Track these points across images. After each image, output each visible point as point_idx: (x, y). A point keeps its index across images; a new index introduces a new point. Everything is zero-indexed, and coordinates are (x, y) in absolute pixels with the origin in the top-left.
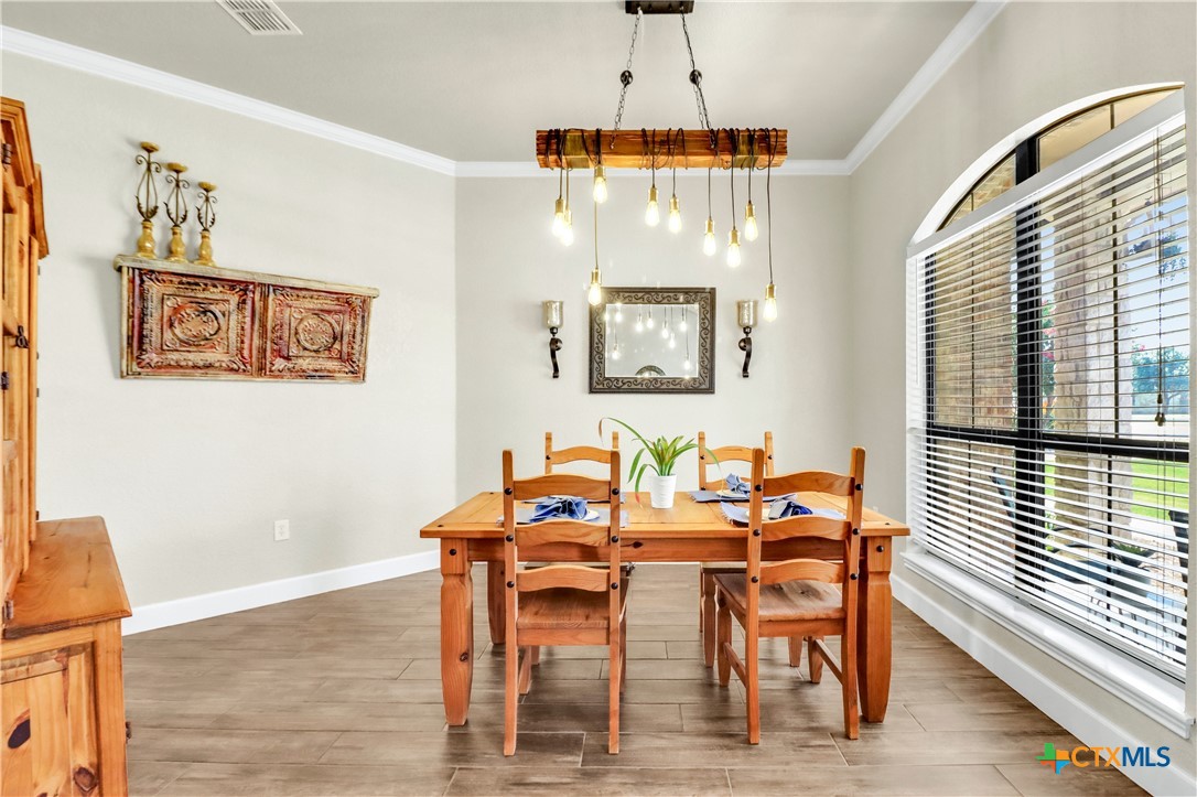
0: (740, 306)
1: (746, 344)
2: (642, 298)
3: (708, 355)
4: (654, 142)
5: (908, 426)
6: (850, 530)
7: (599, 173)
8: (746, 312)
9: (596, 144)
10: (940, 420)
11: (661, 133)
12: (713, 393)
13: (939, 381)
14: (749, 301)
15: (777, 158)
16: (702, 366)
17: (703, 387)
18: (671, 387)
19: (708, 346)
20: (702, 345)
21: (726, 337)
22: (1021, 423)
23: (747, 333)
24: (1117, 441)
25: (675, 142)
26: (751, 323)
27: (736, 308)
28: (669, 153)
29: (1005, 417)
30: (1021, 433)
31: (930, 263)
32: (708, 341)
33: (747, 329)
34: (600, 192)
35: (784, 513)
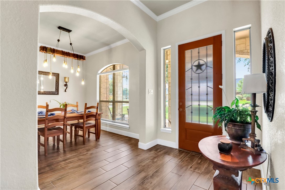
0: (65, 78)
1: (66, 85)
2: (42, 74)
3: (57, 87)
4: (64, 53)
5: (97, 100)
6: (97, 113)
7: (54, 56)
8: (66, 79)
9: (53, 51)
10: (101, 100)
11: (66, 52)
12: (58, 95)
13: (101, 94)
14: (67, 77)
15: (84, 60)
16: (56, 89)
17: (56, 93)
18: (49, 93)
19: (57, 85)
20: (56, 85)
21: (61, 84)
22: (113, 100)
23: (66, 83)
24: (123, 101)
25: (68, 54)
26: (67, 81)
27: (64, 78)
28: (67, 56)
29: (111, 99)
30: (113, 101)
31: (100, 76)
32: (57, 84)
33: (66, 82)
34: (54, 60)
35: (88, 112)
